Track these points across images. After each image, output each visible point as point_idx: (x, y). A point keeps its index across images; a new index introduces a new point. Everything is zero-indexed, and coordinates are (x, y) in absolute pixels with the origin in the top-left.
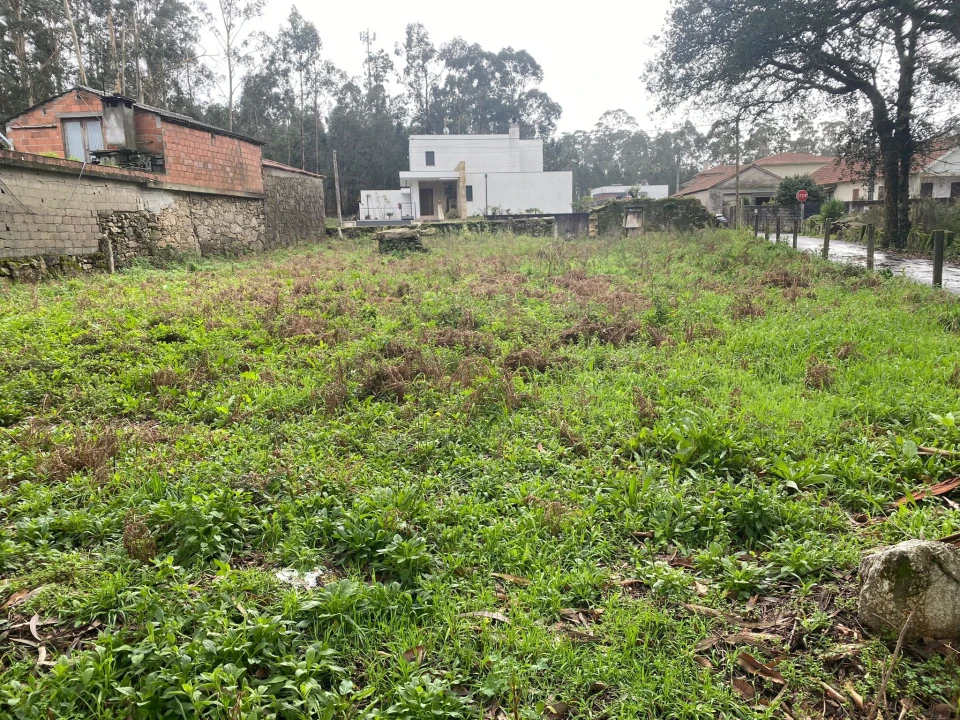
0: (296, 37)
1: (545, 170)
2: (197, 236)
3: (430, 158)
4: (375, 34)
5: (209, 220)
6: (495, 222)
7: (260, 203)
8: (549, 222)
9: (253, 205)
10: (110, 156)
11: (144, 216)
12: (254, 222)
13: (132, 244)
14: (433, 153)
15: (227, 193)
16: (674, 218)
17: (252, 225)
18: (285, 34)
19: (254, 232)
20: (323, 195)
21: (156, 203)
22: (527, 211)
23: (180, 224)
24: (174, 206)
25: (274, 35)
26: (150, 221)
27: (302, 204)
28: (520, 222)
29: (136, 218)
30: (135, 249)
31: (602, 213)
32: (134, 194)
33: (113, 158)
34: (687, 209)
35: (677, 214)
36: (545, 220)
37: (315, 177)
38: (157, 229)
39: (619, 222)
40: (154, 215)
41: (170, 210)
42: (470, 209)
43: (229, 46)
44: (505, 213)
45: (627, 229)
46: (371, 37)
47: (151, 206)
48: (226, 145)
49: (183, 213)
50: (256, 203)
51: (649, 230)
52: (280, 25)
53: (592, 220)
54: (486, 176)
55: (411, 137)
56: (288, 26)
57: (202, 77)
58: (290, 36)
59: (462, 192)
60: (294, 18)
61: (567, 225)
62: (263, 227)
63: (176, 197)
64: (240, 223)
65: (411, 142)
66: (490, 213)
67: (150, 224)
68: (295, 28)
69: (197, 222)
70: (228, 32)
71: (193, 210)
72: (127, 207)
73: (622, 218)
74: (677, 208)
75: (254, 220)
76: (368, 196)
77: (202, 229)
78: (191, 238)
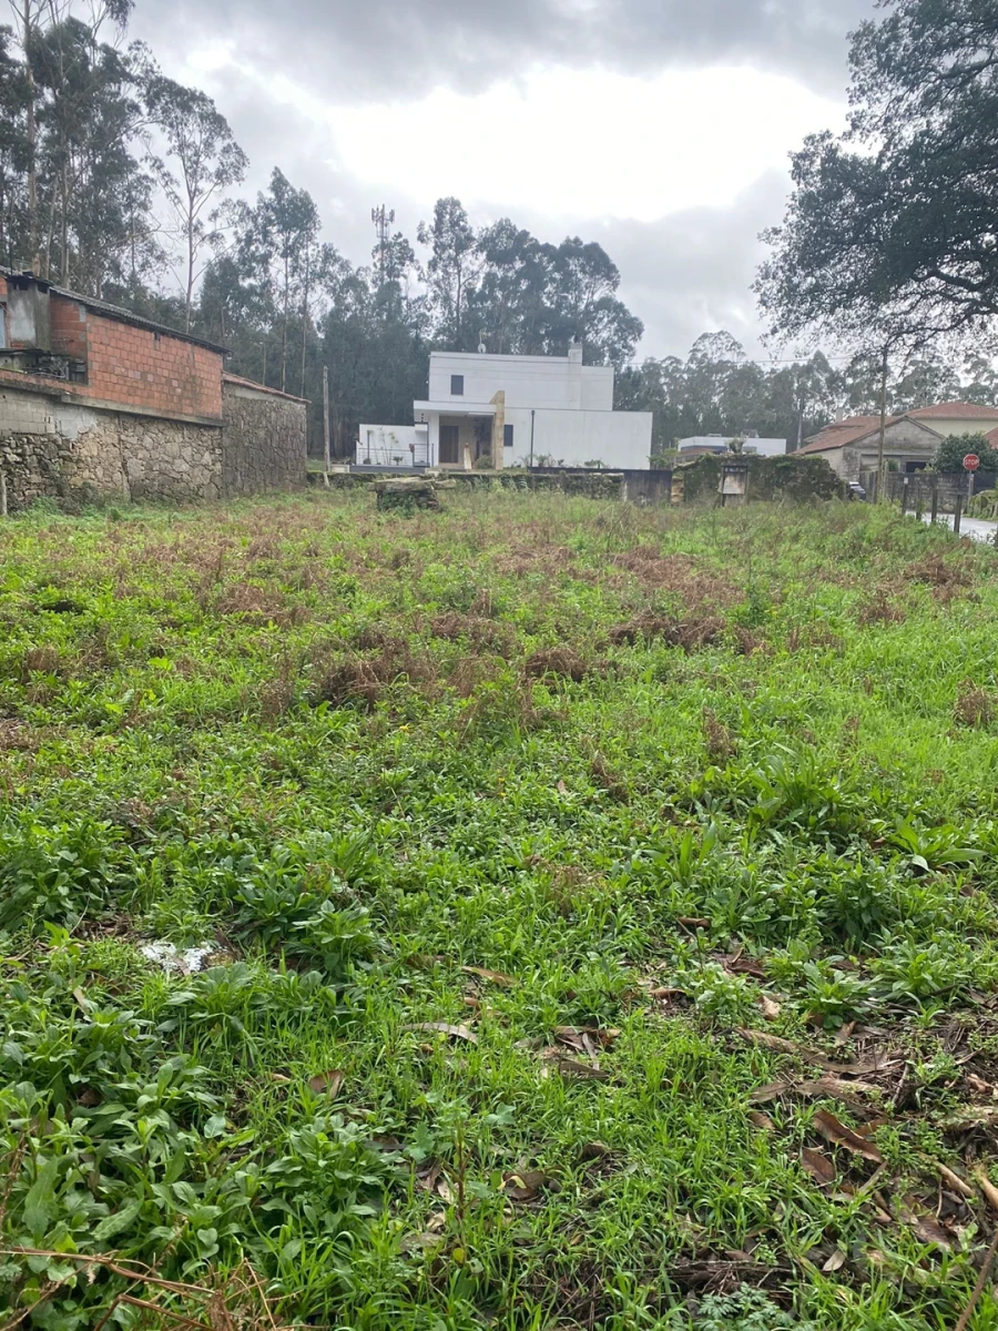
0: (280, 211)
1: (615, 408)
2: (127, 473)
3: (457, 385)
4: (392, 213)
5: (145, 452)
6: (540, 476)
7: (217, 433)
8: (616, 480)
9: (207, 436)
10: (12, 357)
11: (55, 442)
12: (207, 458)
13: (35, 478)
14: (462, 377)
15: (171, 416)
16: (791, 484)
17: (204, 462)
18: (267, 207)
19: (206, 472)
20: (305, 427)
21: (72, 424)
22: (587, 464)
23: (103, 455)
24: (97, 430)
25: (253, 205)
26: (63, 449)
27: (276, 437)
28: (576, 478)
29: (43, 443)
30: (38, 485)
31: (691, 471)
32: (42, 411)
33: (16, 360)
34: (810, 471)
35: (795, 478)
36: (611, 478)
37: (296, 401)
38: (71, 460)
39: (713, 487)
40: (68, 441)
41: (91, 435)
42: (509, 458)
43: (191, 219)
44: (556, 466)
45: (724, 495)
46: (387, 216)
47: (64, 428)
48: (174, 351)
49: (109, 441)
50: (211, 433)
51: (755, 498)
52: (260, 194)
53: (676, 481)
54: (533, 413)
55: (433, 353)
56: (270, 195)
57: (152, 260)
58: (274, 209)
59: (498, 434)
60: (279, 184)
61: (642, 486)
62: (218, 466)
63: (101, 418)
64: (186, 458)
66: (535, 464)
67: (62, 453)
68: (279, 197)
69: (127, 453)
70: (192, 200)
71: (123, 437)
72: (32, 428)
73: (718, 480)
74: (795, 470)
75: (207, 455)
76: (369, 433)
77: (133, 464)
78: (118, 476)
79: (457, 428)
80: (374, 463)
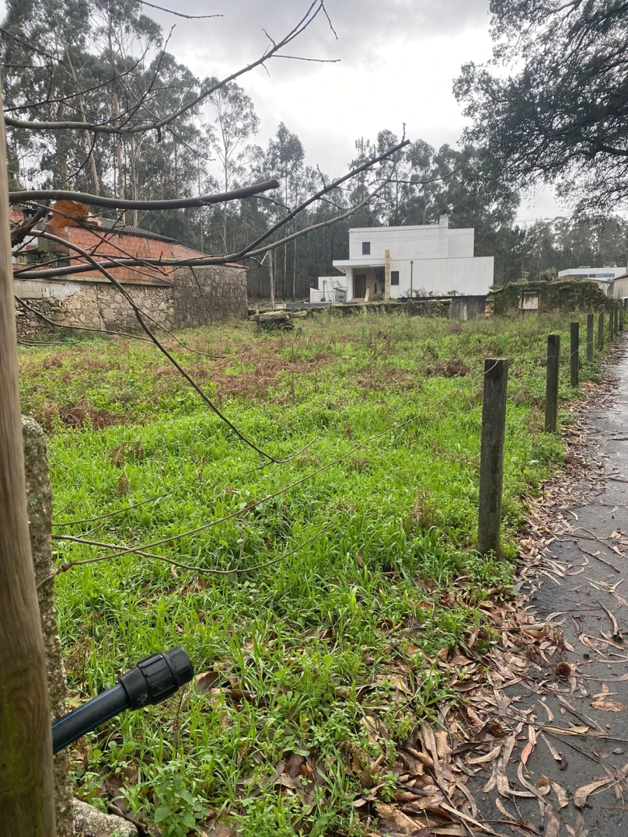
0: (283, 150)
1: (475, 255)
2: (103, 317)
3: (366, 248)
4: (368, 141)
5: (116, 304)
7: (170, 290)
8: (447, 304)
9: (162, 293)
10: (23, 255)
11: (48, 302)
12: (163, 306)
13: (34, 324)
14: (369, 243)
15: (133, 282)
16: (570, 301)
17: (160, 308)
18: (274, 148)
19: (162, 314)
20: (245, 283)
21: (59, 291)
22: (449, 293)
23: (85, 308)
24: (80, 293)
25: (265, 148)
26: (54, 306)
27: (220, 290)
28: (419, 304)
29: (39, 303)
30: (36, 328)
31: (499, 295)
32: (40, 284)
33: (25, 257)
34: (583, 292)
35: (573, 297)
36: (442, 302)
37: (236, 267)
38: (60, 312)
39: (515, 305)
40: (58, 301)
41: (75, 297)
43: (226, 160)
45: (524, 310)
46: (365, 144)
47: (56, 294)
48: (133, 244)
49: (89, 299)
50: (165, 290)
51: (545, 311)
52: (270, 140)
53: (489, 302)
54: (412, 263)
55: (351, 230)
56: (276, 140)
58: (279, 148)
59: (388, 277)
60: (282, 132)
62: (172, 310)
63: (83, 287)
64: (154, 306)
65: (350, 234)
67: (53, 308)
68: (282, 141)
69: (103, 306)
70: (226, 149)
71: (99, 296)
72: (32, 295)
73: (518, 300)
74: (573, 291)
75: (163, 304)
76: (324, 282)
77: (107, 312)
78: (96, 320)
79: (365, 276)
80: (327, 301)
